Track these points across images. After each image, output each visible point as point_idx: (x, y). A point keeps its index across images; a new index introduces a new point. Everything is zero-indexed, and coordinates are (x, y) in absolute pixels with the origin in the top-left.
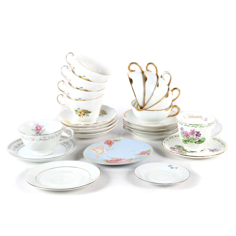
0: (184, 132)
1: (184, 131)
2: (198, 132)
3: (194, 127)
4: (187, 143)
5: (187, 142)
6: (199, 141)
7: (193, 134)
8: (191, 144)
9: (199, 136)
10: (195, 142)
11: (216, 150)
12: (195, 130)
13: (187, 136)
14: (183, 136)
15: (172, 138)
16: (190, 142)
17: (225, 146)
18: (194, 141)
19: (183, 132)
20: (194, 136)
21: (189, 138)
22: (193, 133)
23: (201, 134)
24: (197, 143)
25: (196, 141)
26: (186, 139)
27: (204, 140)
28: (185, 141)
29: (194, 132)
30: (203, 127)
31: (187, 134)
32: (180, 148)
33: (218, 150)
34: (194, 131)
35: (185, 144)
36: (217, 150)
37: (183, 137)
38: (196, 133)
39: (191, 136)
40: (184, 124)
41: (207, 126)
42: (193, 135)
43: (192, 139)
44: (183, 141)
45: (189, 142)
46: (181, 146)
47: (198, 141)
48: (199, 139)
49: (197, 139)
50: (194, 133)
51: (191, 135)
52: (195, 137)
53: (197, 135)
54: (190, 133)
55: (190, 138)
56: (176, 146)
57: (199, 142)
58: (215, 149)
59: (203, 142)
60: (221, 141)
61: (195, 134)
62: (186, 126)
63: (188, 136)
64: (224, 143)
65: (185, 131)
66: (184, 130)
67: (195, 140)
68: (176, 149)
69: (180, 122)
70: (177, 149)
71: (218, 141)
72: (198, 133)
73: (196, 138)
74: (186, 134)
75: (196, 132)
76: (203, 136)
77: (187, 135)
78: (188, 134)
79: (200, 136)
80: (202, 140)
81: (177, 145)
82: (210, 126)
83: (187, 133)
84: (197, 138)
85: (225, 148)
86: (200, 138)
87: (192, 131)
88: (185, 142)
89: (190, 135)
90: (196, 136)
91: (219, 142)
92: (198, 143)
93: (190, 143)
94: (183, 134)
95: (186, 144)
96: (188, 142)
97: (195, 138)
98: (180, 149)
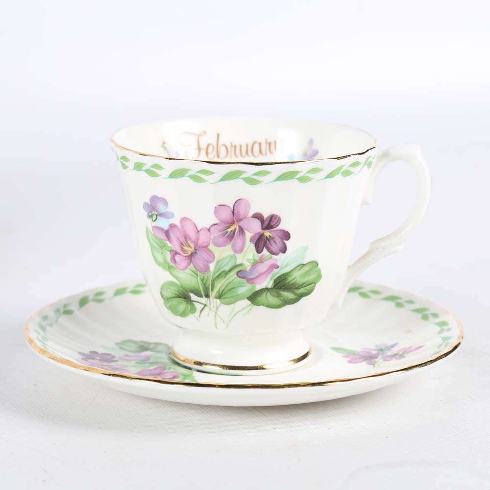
0: (172, 226)
1: (172, 221)
2: (272, 217)
3: (238, 183)
4: (199, 307)
5: (193, 297)
6: (281, 284)
7: (232, 236)
8: (225, 310)
9: (275, 248)
10: (253, 298)
11: (389, 353)
12: (248, 205)
13: (191, 257)
14: (169, 256)
15: (100, 301)
16: (220, 297)
17: (443, 324)
18: (246, 289)
19: (162, 229)
20: (241, 250)
21: (207, 269)
22: (235, 227)
23: (287, 235)
24: (262, 298)
25: (258, 287)
26: (187, 277)
27: (310, 278)
28: (184, 295)
29: (240, 220)
30: (304, 180)
31: (196, 244)
32: (148, 353)
33: (405, 352)
34: (241, 210)
35: (183, 314)
36: (395, 350)
37: (169, 269)
38: (256, 227)
39: (223, 254)
40: (170, 167)
41: (329, 176)
42: (238, 240)
43: (233, 275)
44: (166, 300)
45: (207, 296)
46: (158, 344)
47: (268, 283)
48: (278, 273)
49: (263, 268)
50: (241, 230)
51: (222, 240)
52: (250, 252)
53: (260, 243)
54: (215, 233)
55: (212, 266)
56: (121, 345)
57: (279, 296)
58: (381, 350)
59: (302, 290)
60: (411, 302)
61: (249, 235)
62: (185, 181)
63: (199, 260)
64: (433, 311)
65: (176, 221)
66: (173, 216)
67: (250, 281)
68: (125, 363)
69: (143, 159)
70: (133, 363)
71: (391, 304)
72: (270, 223)
73: (255, 264)
74: (186, 237)
75: (258, 216)
76: (306, 249)
77: (190, 250)
78: (202, 240)
79: (284, 250)
80: (297, 277)
81: (129, 341)
82: (347, 173)
83: (192, 234)
84: (261, 261)
85: (445, 334)
86: (285, 262)
87: (226, 215)
88: (182, 306)
89: (211, 247)
90: (259, 251)
91: (399, 305)
92: (271, 299)
93: (214, 302)
94: (163, 247)
95: (191, 317)
96: (204, 300)
97: (248, 266)
98: (148, 358)
